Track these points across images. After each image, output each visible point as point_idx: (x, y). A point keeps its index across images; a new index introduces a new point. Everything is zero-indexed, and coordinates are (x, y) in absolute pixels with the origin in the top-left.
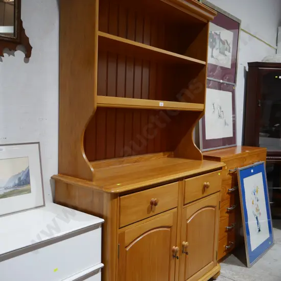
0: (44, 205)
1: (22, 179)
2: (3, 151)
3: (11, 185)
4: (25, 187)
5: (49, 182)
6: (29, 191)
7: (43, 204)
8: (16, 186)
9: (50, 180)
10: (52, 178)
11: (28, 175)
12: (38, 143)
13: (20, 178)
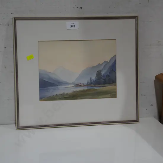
0: (137, 121)
1: (103, 73)
2: (76, 27)
3: (85, 81)
4: (108, 88)
5: (152, 85)
6: (113, 94)
7: (134, 118)
8: (91, 83)
9: (155, 81)
10: (157, 77)
11: (113, 68)
12: (136, 18)
13: (99, 73)
